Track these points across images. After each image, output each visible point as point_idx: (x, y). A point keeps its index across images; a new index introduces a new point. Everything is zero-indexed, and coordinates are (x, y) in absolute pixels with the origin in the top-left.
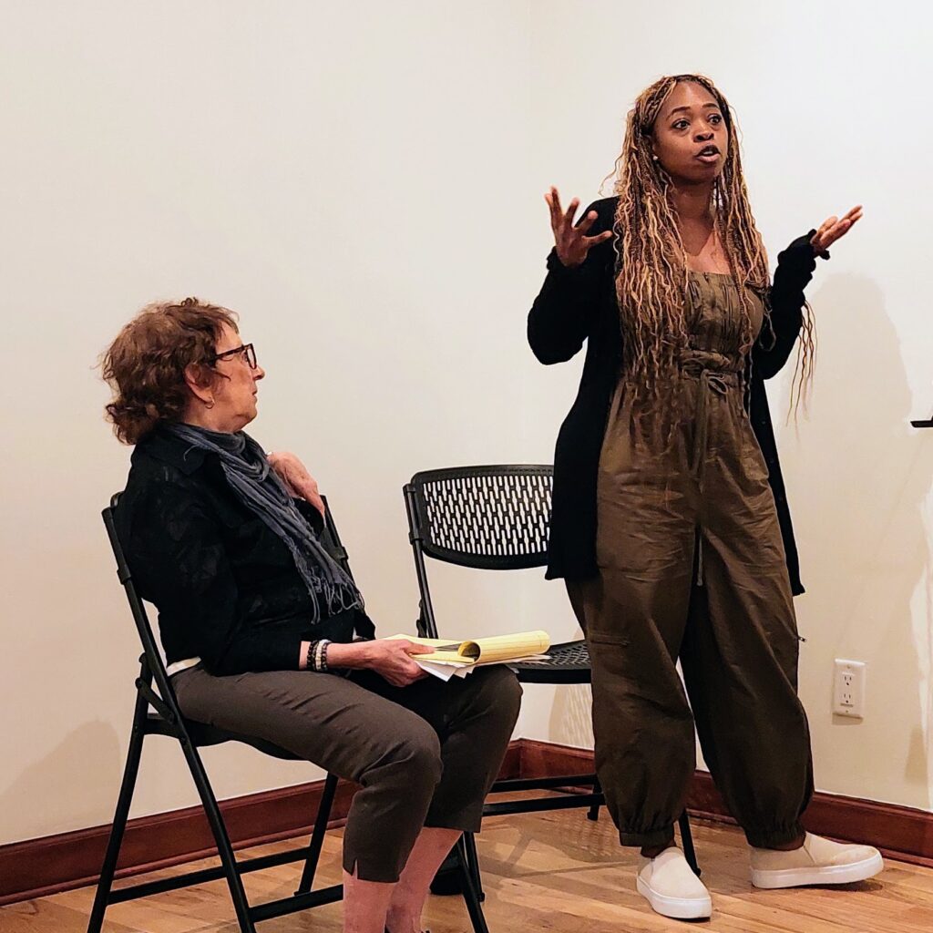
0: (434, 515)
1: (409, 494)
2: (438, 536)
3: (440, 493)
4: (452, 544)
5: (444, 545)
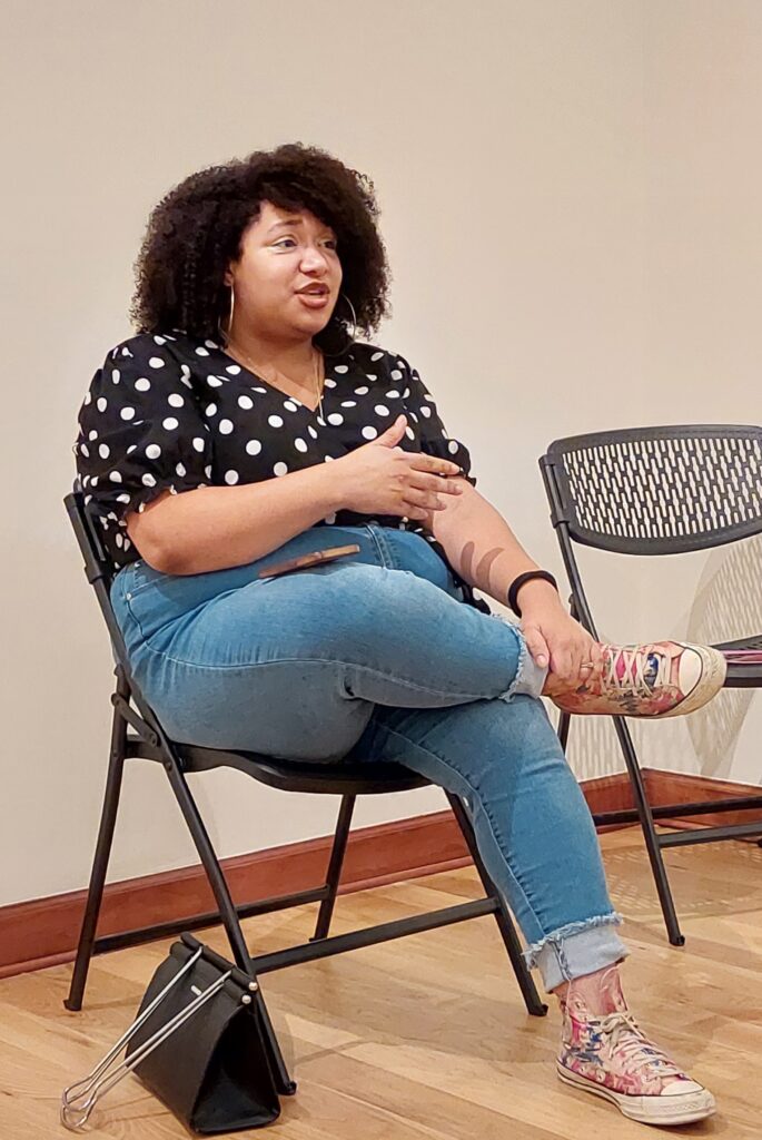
0: (578, 491)
1: (547, 467)
2: (584, 517)
3: (581, 465)
4: (600, 526)
5: (592, 528)
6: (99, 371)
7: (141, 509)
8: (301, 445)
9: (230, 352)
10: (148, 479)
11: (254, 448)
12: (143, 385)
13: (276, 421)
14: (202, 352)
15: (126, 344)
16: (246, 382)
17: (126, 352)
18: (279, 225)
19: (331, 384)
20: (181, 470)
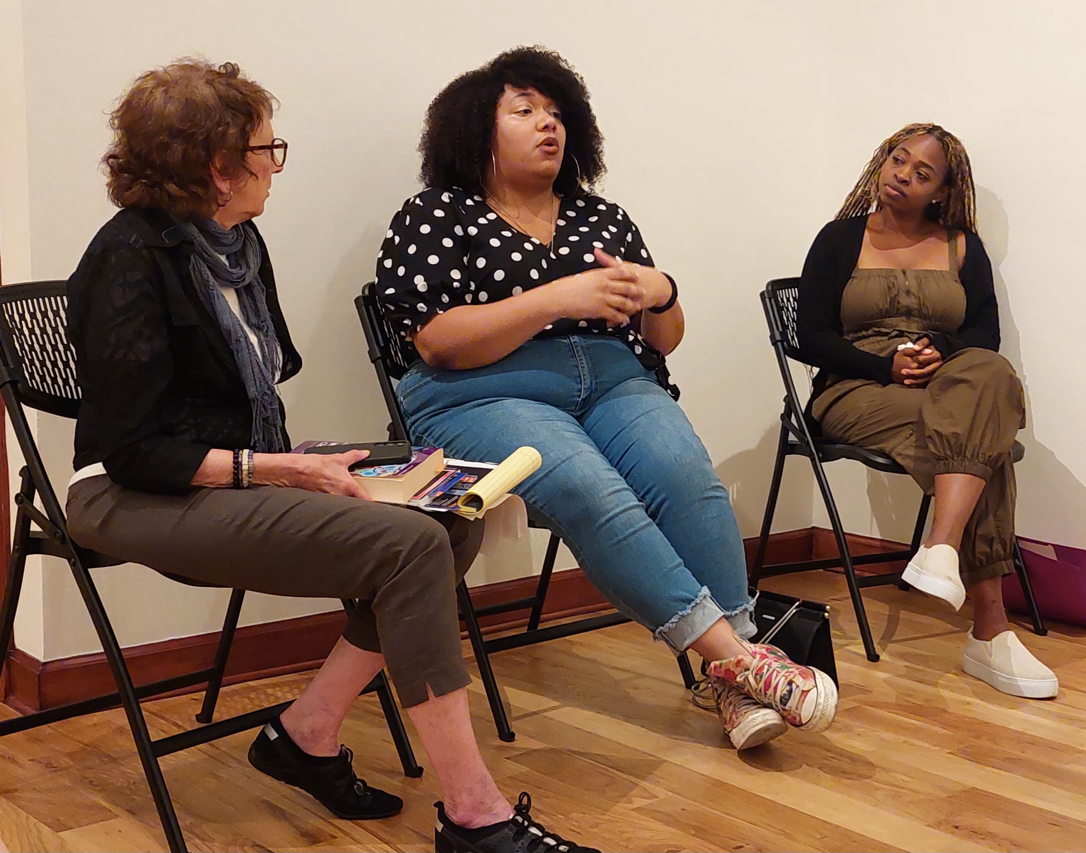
6: (398, 213)
7: (418, 329)
8: (534, 274)
9: (491, 203)
10: (422, 308)
11: (499, 275)
12: (425, 229)
13: (516, 257)
14: (469, 202)
15: (419, 196)
16: (499, 225)
17: (418, 201)
18: (516, 97)
19: (562, 223)
20: (445, 299)
